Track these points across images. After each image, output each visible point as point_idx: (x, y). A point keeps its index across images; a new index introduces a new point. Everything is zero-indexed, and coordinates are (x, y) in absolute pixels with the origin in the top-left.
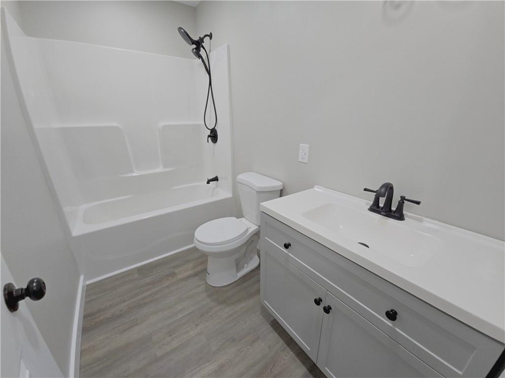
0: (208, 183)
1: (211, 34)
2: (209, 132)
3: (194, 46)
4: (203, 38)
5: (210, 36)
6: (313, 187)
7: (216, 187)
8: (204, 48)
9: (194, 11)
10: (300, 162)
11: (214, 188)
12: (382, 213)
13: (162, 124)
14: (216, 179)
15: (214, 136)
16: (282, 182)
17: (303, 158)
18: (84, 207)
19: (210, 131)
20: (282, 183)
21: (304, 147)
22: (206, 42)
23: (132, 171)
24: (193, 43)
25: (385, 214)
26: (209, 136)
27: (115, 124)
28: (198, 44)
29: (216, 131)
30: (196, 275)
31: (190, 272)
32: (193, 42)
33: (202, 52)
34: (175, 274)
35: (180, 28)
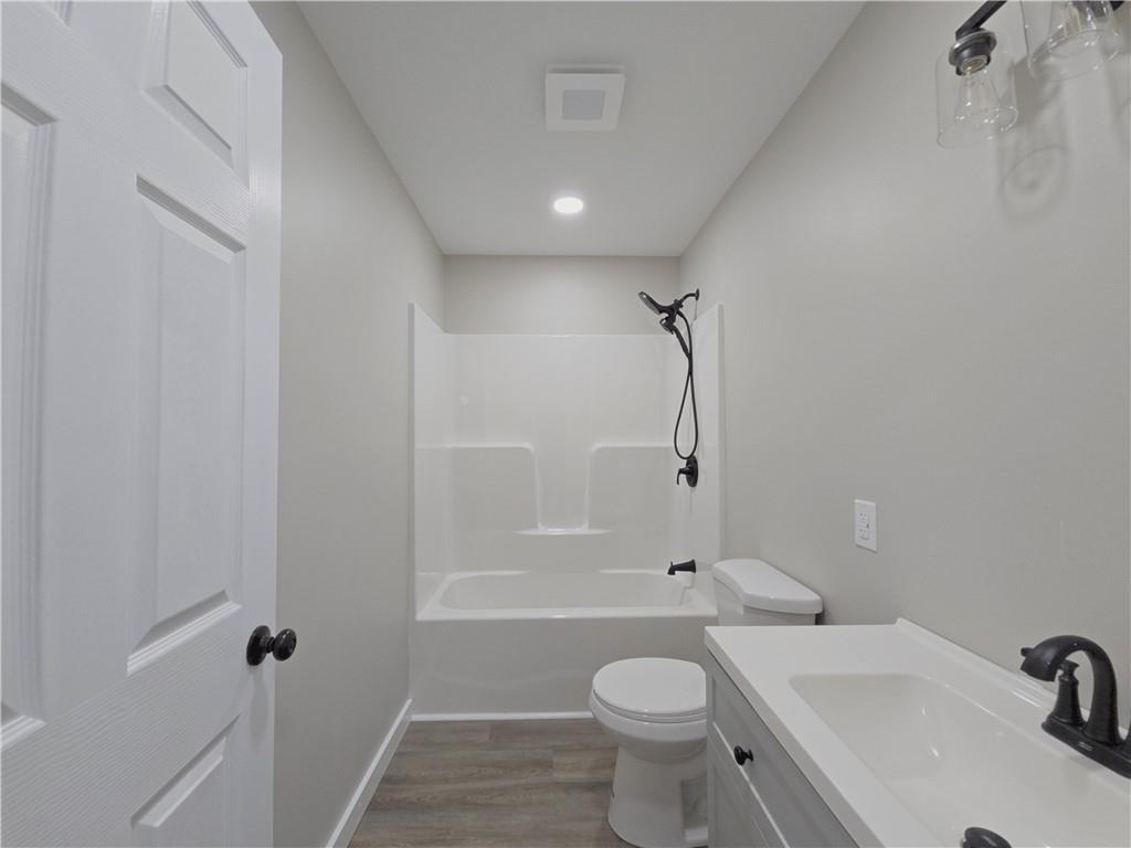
0: (672, 571)
1: (698, 291)
2: (683, 464)
3: (665, 315)
4: (682, 301)
5: (697, 295)
6: (892, 621)
7: (691, 587)
8: (682, 316)
9: (676, 263)
10: (859, 546)
11: (685, 588)
12: (1082, 744)
13: (599, 445)
14: (690, 567)
15: (691, 472)
16: (819, 594)
17: (863, 538)
18: (454, 576)
19: (685, 461)
20: (817, 597)
21: (865, 508)
22: (688, 308)
23: (535, 527)
24: (661, 312)
25: (1089, 748)
26: (681, 471)
27: (526, 445)
28: (671, 313)
29: (696, 462)
30: (591, 787)
31: (580, 776)
32: (661, 309)
33: (679, 323)
34: (551, 767)
35: (642, 293)
